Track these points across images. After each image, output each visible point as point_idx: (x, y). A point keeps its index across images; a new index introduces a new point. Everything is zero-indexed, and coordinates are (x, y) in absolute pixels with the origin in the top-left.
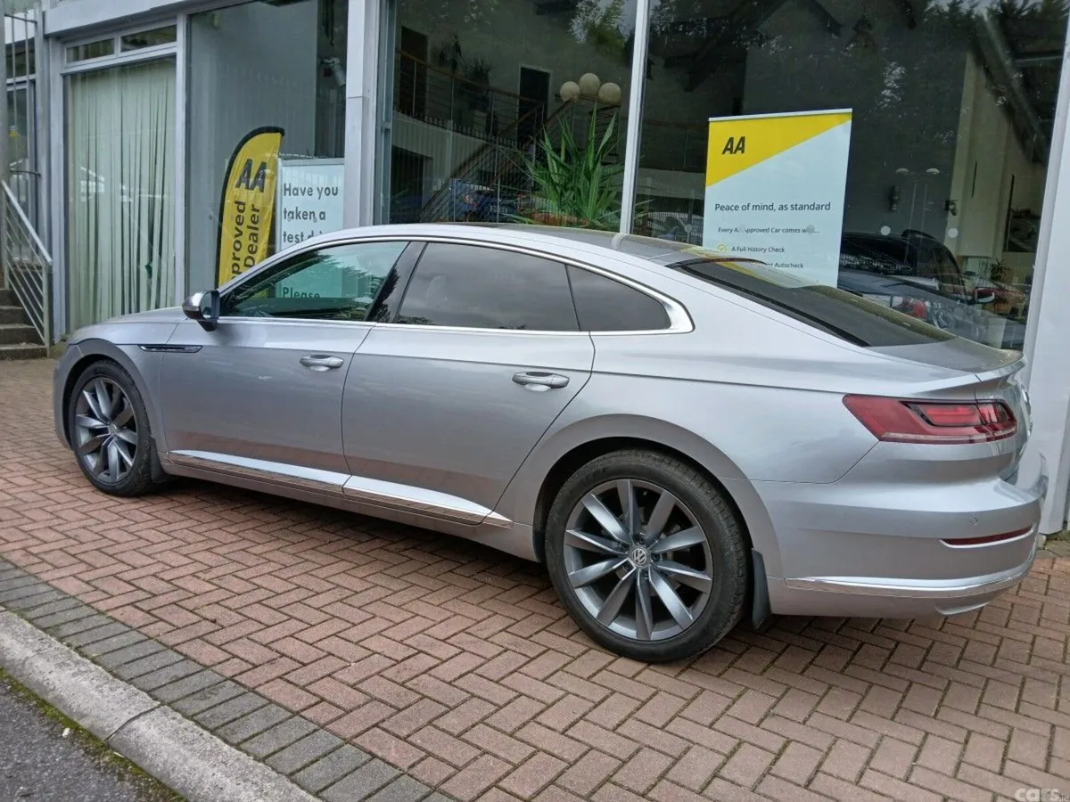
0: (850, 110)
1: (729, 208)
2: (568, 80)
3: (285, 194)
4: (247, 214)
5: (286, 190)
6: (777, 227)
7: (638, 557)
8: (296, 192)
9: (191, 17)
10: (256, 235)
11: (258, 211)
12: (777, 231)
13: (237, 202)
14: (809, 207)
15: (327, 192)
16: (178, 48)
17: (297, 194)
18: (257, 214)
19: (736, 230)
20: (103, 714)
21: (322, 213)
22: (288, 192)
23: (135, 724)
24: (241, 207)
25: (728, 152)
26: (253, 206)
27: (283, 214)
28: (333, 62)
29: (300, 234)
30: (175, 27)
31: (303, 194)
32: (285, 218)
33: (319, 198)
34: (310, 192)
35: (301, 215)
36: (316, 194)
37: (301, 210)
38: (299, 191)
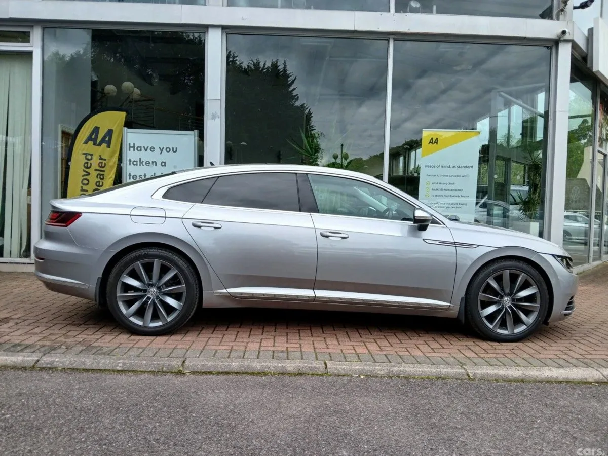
1: (431, 167)
3: (130, 150)
4: (95, 162)
5: (130, 147)
6: (451, 175)
8: (139, 149)
9: (45, 30)
10: (103, 175)
11: (105, 160)
13: (84, 154)
14: (465, 167)
15: (168, 150)
16: (34, 46)
17: (141, 150)
18: (104, 162)
21: (163, 162)
22: (132, 149)
24: (89, 157)
25: (431, 144)
26: (100, 156)
27: (128, 163)
29: (143, 175)
30: (28, 33)
31: (146, 150)
32: (130, 164)
33: (161, 153)
34: (152, 149)
35: (144, 163)
36: (157, 151)
37: (144, 159)
38: (143, 148)
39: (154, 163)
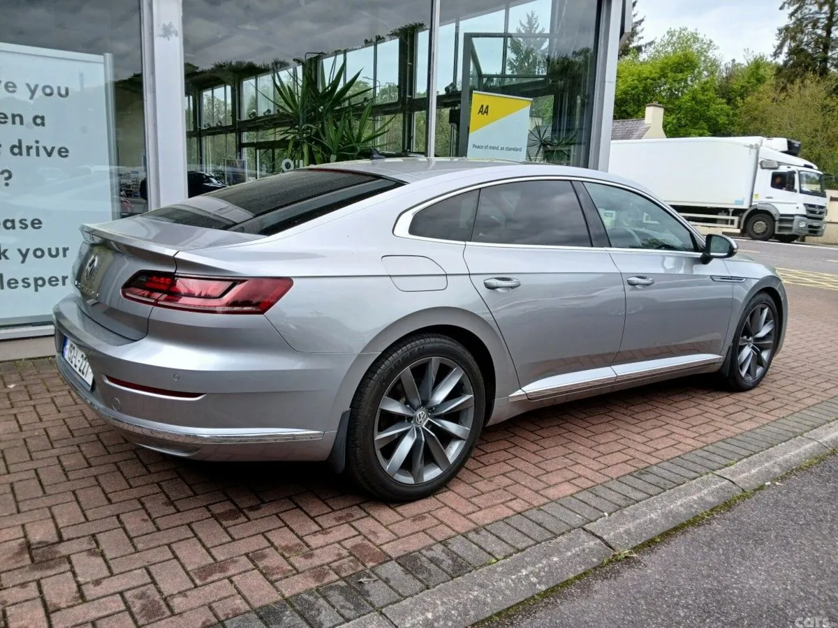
0: (531, 99)
1: (479, 147)
14: (513, 149)
15: (48, 91)
21: (37, 117)
25: (480, 114)
33: (31, 98)
34: (11, 87)
36: (23, 91)
39: (17, 119)
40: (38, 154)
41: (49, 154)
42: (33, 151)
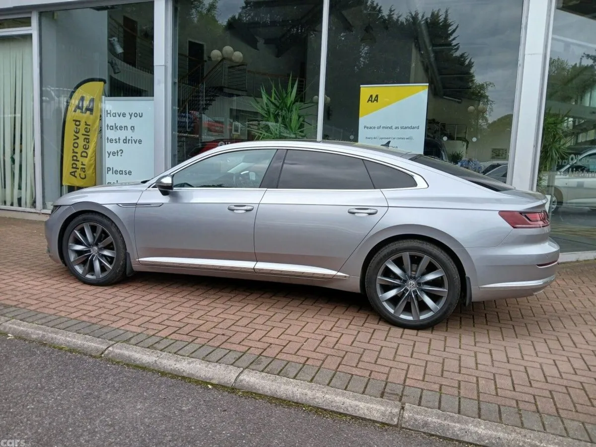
0: (428, 84)
1: (371, 128)
2: (214, 49)
3: (107, 116)
4: (82, 127)
5: (108, 113)
6: (394, 137)
7: (411, 285)
9: (41, 14)
10: (88, 139)
11: (89, 125)
12: (394, 138)
13: (74, 120)
14: (409, 128)
15: (136, 115)
16: (33, 30)
17: (115, 116)
18: (88, 127)
19: (374, 138)
20: (221, 377)
21: (132, 127)
22: (109, 115)
23: (241, 377)
24: (78, 123)
25: (370, 102)
26: (86, 122)
27: (106, 127)
28: (114, 40)
29: (117, 138)
30: (30, 18)
31: (119, 116)
32: (108, 129)
33: (130, 118)
34: (124, 115)
35: (118, 128)
36: (128, 116)
37: (118, 125)
38: (117, 114)
39: (126, 128)
40: (132, 143)
41: (135, 143)
42: (130, 141)
